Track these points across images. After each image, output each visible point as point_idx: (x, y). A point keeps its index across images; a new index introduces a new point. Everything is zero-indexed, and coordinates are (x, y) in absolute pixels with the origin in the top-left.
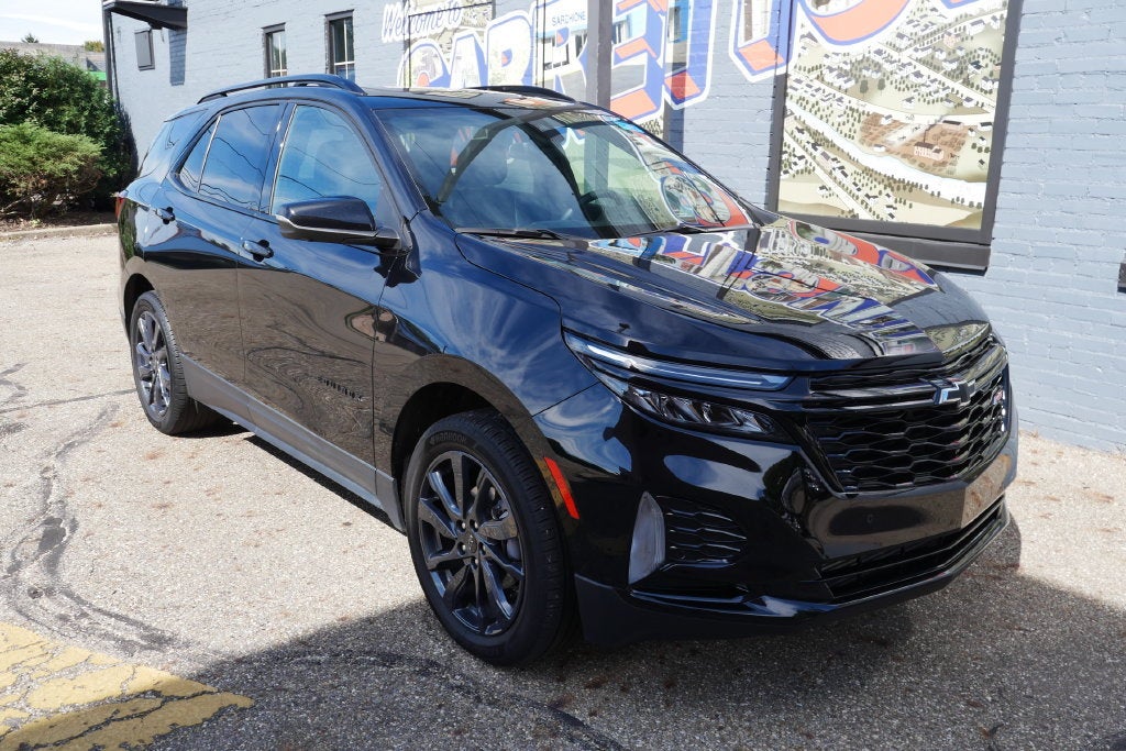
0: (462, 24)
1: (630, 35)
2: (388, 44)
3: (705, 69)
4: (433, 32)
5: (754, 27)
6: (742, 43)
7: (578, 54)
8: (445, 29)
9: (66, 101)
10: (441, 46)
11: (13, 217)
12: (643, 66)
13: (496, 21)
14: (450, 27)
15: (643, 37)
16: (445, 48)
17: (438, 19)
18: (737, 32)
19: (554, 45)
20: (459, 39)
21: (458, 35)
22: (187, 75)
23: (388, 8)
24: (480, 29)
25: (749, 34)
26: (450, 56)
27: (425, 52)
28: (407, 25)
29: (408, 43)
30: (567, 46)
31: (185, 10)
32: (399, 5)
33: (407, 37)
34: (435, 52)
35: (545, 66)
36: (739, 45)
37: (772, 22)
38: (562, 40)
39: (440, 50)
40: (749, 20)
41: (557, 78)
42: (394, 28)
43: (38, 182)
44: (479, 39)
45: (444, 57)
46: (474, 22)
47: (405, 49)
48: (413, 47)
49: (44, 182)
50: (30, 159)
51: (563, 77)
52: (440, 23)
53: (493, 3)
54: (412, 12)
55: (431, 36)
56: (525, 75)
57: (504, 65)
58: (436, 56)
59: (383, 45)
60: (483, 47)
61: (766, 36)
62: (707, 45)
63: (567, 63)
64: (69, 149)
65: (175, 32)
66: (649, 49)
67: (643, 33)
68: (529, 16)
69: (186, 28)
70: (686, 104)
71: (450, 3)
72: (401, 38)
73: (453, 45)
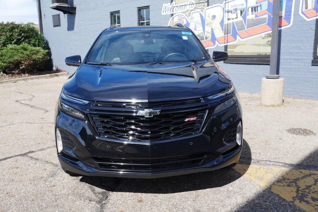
0: (194, 8)
1: (261, 9)
2: (164, 15)
3: (290, 18)
4: (182, 11)
5: (308, 6)
6: (304, 10)
7: (241, 15)
8: (188, 10)
9: (31, 37)
10: (186, 15)
11: (20, 73)
12: (266, 18)
13: (209, 7)
14: (189, 10)
15: (266, 10)
16: (188, 15)
17: (185, 7)
18: (302, 7)
19: (232, 13)
20: (193, 13)
21: (193, 12)
22: (75, 27)
23: (164, 5)
24: (202, 10)
25: (306, 8)
26: (190, 18)
27: (179, 17)
28: (172, 9)
29: (172, 15)
30: (237, 14)
31: (75, 8)
32: (169, 4)
33: (172, 13)
34: (183, 17)
35: (228, 19)
36: (303, 11)
37: (315, 4)
38: (235, 12)
39: (186, 16)
40: (307, 4)
41: (233, 23)
42: (167, 10)
43: (30, 62)
44: (201, 13)
45: (187, 18)
46: (200, 8)
47: (171, 16)
48: (174, 16)
49: (32, 62)
50: (27, 55)
51: (235, 22)
52: (185, 8)
53: (208, 2)
54: (174, 5)
55: (181, 12)
56: (221, 22)
57: (212, 20)
58: (184, 18)
59: (162, 15)
60: (203, 15)
61: (313, 8)
62: (291, 11)
63: (237, 18)
64: (38, 52)
65: (70, 15)
66: (269, 13)
67: (266, 8)
68: (223, 6)
69: (75, 13)
70: (282, 28)
71: (190, 3)
72: (170, 13)
73: (191, 15)
